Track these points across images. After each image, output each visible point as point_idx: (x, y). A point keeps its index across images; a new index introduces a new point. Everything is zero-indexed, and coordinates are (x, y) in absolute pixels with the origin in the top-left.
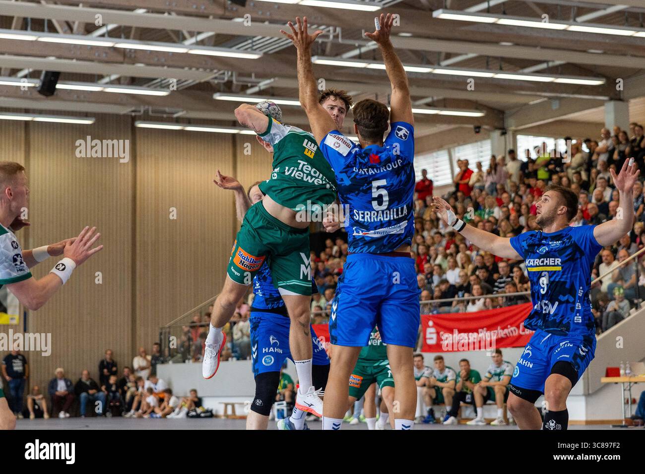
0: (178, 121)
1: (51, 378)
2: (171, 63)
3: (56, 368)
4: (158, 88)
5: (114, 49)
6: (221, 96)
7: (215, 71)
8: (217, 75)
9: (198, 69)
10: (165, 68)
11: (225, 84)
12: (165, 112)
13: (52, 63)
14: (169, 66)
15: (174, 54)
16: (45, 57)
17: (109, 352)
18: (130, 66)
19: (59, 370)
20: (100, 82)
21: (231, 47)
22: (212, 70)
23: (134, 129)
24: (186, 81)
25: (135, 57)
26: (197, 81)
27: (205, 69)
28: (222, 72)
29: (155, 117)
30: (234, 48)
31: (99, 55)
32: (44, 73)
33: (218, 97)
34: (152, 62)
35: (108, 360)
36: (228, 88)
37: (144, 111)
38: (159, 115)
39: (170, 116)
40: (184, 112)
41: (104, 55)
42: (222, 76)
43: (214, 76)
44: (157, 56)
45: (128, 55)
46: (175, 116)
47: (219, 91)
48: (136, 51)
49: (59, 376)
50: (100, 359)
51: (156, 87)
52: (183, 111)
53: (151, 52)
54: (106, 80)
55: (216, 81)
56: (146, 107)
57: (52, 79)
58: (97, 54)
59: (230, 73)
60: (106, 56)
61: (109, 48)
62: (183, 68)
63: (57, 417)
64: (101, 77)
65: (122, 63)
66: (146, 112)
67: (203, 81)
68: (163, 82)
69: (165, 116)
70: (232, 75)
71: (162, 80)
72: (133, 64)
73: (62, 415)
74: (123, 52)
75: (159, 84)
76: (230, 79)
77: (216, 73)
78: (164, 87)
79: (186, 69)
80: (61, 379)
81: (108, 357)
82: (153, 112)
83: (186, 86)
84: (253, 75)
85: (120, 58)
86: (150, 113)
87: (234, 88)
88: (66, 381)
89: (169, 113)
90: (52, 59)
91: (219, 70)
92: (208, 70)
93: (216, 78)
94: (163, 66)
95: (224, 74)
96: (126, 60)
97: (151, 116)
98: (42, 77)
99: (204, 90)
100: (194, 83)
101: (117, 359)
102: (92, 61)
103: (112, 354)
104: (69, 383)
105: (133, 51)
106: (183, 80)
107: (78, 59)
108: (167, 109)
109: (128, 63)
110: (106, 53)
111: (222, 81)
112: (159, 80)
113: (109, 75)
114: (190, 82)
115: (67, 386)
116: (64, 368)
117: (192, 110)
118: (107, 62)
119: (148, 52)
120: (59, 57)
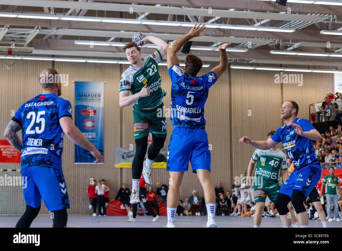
0: (252, 65)
1: (190, 195)
2: (248, 36)
3: (193, 190)
4: (242, 48)
5: (219, 29)
6: (274, 52)
7: (271, 39)
8: (271, 41)
9: (262, 38)
10: (245, 38)
11: (276, 46)
12: (245, 61)
14: (247, 37)
15: (249, 31)
17: (219, 183)
18: (227, 38)
19: (194, 191)
20: (212, 46)
21: (279, 27)
22: (269, 39)
23: (230, 69)
24: (256, 44)
25: (229, 33)
26: (262, 45)
27: (265, 38)
28: (274, 39)
29: (240, 63)
30: (280, 27)
31: (211, 33)
33: (272, 52)
34: (238, 35)
35: (219, 187)
36: (278, 47)
37: (235, 60)
38: (243, 62)
39: (248, 62)
40: (255, 60)
41: (214, 32)
42: (274, 42)
43: (270, 42)
44: (240, 32)
45: (226, 32)
46: (251, 62)
47: (273, 49)
48: (230, 30)
49: (194, 194)
51: (240, 48)
52: (254, 60)
53: (238, 30)
54: (215, 45)
55: (271, 44)
56: (236, 58)
57: (188, 45)
58: (210, 32)
59: (278, 40)
60: (215, 33)
61: (217, 29)
62: (254, 38)
64: (212, 43)
65: (223, 36)
66: (236, 61)
67: (264, 44)
68: (244, 45)
69: (245, 62)
70: (279, 41)
71: (244, 44)
72: (229, 36)
74: (224, 31)
75: (242, 46)
76: (279, 43)
77: (271, 40)
78: (244, 48)
79: (256, 38)
80: (195, 196)
81: (218, 185)
82: (239, 61)
83: (255, 47)
84: (290, 41)
85: (222, 34)
86: (238, 61)
87: (280, 48)
88: (198, 197)
89: (247, 61)
91: (273, 39)
92: (267, 39)
93: (271, 43)
94: (244, 37)
95: (275, 40)
96: (225, 35)
97: (238, 63)
99: (265, 49)
100: (260, 45)
101: (224, 186)
102: (208, 35)
103: (220, 184)
104: (199, 198)
105: (228, 30)
106: (254, 44)
108: (246, 59)
109: (226, 36)
110: (215, 31)
111: (274, 44)
112: (242, 44)
113: (216, 43)
114: (258, 45)
115: (199, 200)
116: (196, 190)
117: (259, 59)
118: (215, 36)
119: (236, 30)
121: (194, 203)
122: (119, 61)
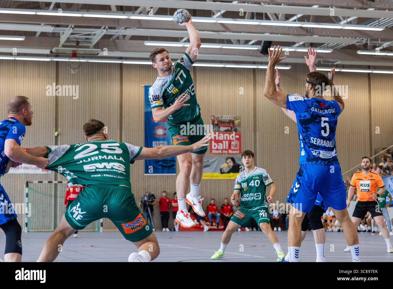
2: (333, 35)
4: (326, 48)
5: (301, 28)
7: (358, 38)
8: (359, 40)
9: (348, 37)
10: (330, 37)
11: (363, 45)
12: (330, 62)
13: (267, 36)
14: (331, 36)
15: (335, 29)
16: (263, 33)
18: (310, 37)
20: (293, 46)
21: (366, 25)
22: (356, 38)
24: (341, 44)
25: (313, 32)
26: (348, 44)
27: (352, 37)
28: (361, 38)
29: (324, 64)
30: (368, 25)
31: (293, 32)
32: (263, 42)
33: (360, 52)
34: (323, 34)
36: (365, 47)
37: (318, 62)
38: (327, 63)
39: (333, 63)
40: (341, 61)
41: (296, 31)
42: (362, 41)
43: (357, 41)
44: (325, 31)
45: (309, 31)
46: (335, 64)
47: (360, 49)
48: (313, 28)
51: (324, 48)
52: (339, 61)
53: (322, 29)
54: (297, 45)
55: (358, 44)
56: (319, 59)
57: (268, 45)
58: (292, 31)
59: (366, 39)
60: (297, 32)
61: (299, 27)
62: (339, 37)
64: (294, 43)
65: (305, 35)
67: (351, 44)
68: (329, 45)
69: (330, 64)
70: (367, 40)
71: (328, 44)
72: (312, 36)
74: (306, 29)
75: (326, 46)
76: (366, 42)
77: (358, 39)
78: (329, 48)
79: (341, 37)
82: (323, 62)
83: (342, 47)
84: (379, 40)
85: (305, 33)
86: (322, 63)
87: (368, 47)
89: (332, 62)
90: (267, 34)
91: (360, 38)
92: (354, 38)
93: (358, 42)
94: (328, 36)
95: (363, 40)
96: (308, 34)
97: (322, 64)
98: (262, 44)
99: (353, 48)
100: (346, 45)
102: (289, 34)
105: (312, 28)
106: (340, 44)
107: (281, 34)
108: (331, 60)
109: (309, 35)
110: (297, 30)
111: (362, 44)
112: (326, 44)
113: (299, 43)
114: (344, 45)
117: (345, 60)
118: (297, 35)
119: (320, 29)
120: (271, 33)
121: (273, 217)
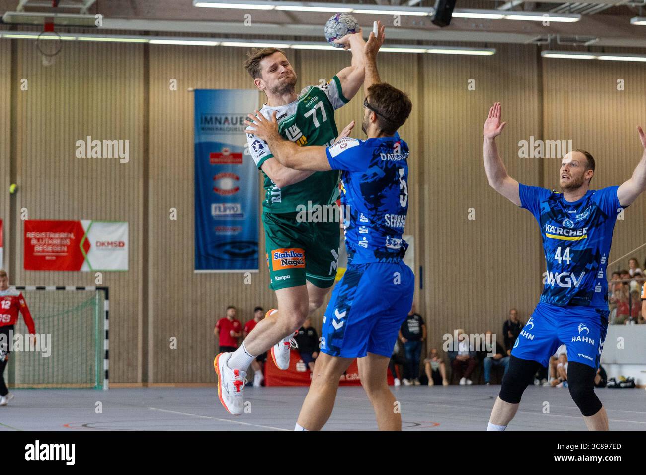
0: (589, 50)
4: (567, 14)
6: (639, 20)
11: (643, 7)
12: (575, 40)
17: (513, 312)
20: (500, 9)
23: (540, 59)
24: (597, 5)
29: (563, 45)
32: (438, 0)
33: (636, 22)
35: (513, 321)
37: (551, 40)
38: (569, 44)
39: (582, 44)
40: (597, 40)
46: (587, 44)
47: (637, 15)
50: (505, 320)
51: (564, 13)
52: (595, 39)
54: (508, 6)
55: (633, 5)
56: (554, 35)
57: (448, 7)
63: (458, 384)
64: (502, 3)
66: (554, 41)
67: (617, 4)
68: (572, 7)
69: (575, 44)
71: (571, 5)
73: (462, 381)
75: (568, 9)
78: (573, 13)
81: (512, 316)
82: (561, 41)
83: (598, 11)
86: (558, 42)
89: (580, 42)
97: (559, 46)
98: (436, 5)
99: (619, 14)
106: (594, 4)
108: (577, 37)
111: (640, 5)
112: (567, 5)
113: (511, 2)
114: (603, 6)
117: (606, 37)
121: (459, 358)
122: (294, 42)
